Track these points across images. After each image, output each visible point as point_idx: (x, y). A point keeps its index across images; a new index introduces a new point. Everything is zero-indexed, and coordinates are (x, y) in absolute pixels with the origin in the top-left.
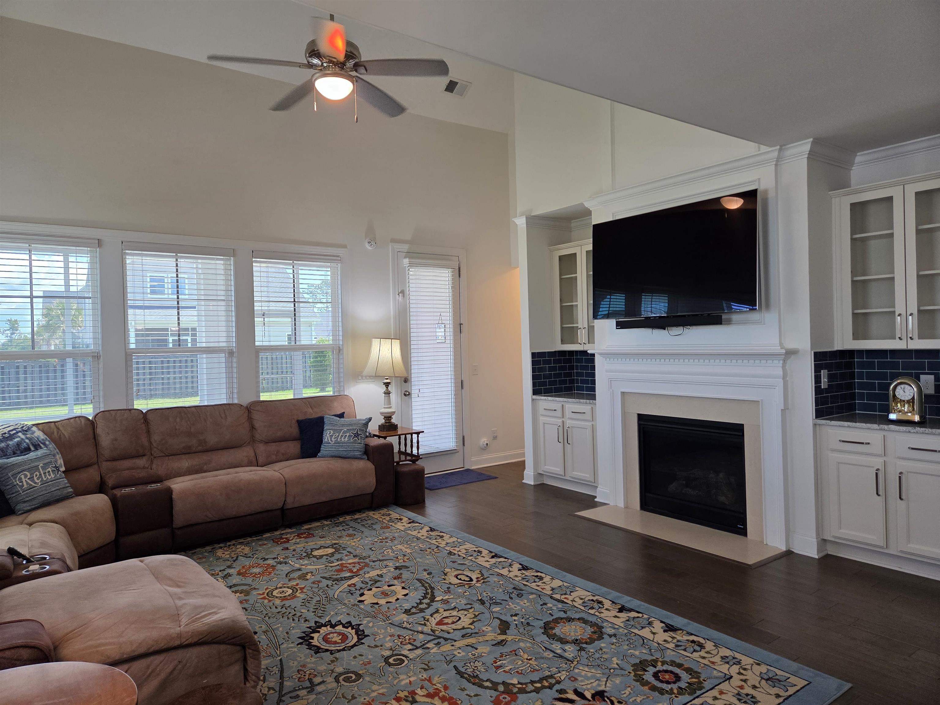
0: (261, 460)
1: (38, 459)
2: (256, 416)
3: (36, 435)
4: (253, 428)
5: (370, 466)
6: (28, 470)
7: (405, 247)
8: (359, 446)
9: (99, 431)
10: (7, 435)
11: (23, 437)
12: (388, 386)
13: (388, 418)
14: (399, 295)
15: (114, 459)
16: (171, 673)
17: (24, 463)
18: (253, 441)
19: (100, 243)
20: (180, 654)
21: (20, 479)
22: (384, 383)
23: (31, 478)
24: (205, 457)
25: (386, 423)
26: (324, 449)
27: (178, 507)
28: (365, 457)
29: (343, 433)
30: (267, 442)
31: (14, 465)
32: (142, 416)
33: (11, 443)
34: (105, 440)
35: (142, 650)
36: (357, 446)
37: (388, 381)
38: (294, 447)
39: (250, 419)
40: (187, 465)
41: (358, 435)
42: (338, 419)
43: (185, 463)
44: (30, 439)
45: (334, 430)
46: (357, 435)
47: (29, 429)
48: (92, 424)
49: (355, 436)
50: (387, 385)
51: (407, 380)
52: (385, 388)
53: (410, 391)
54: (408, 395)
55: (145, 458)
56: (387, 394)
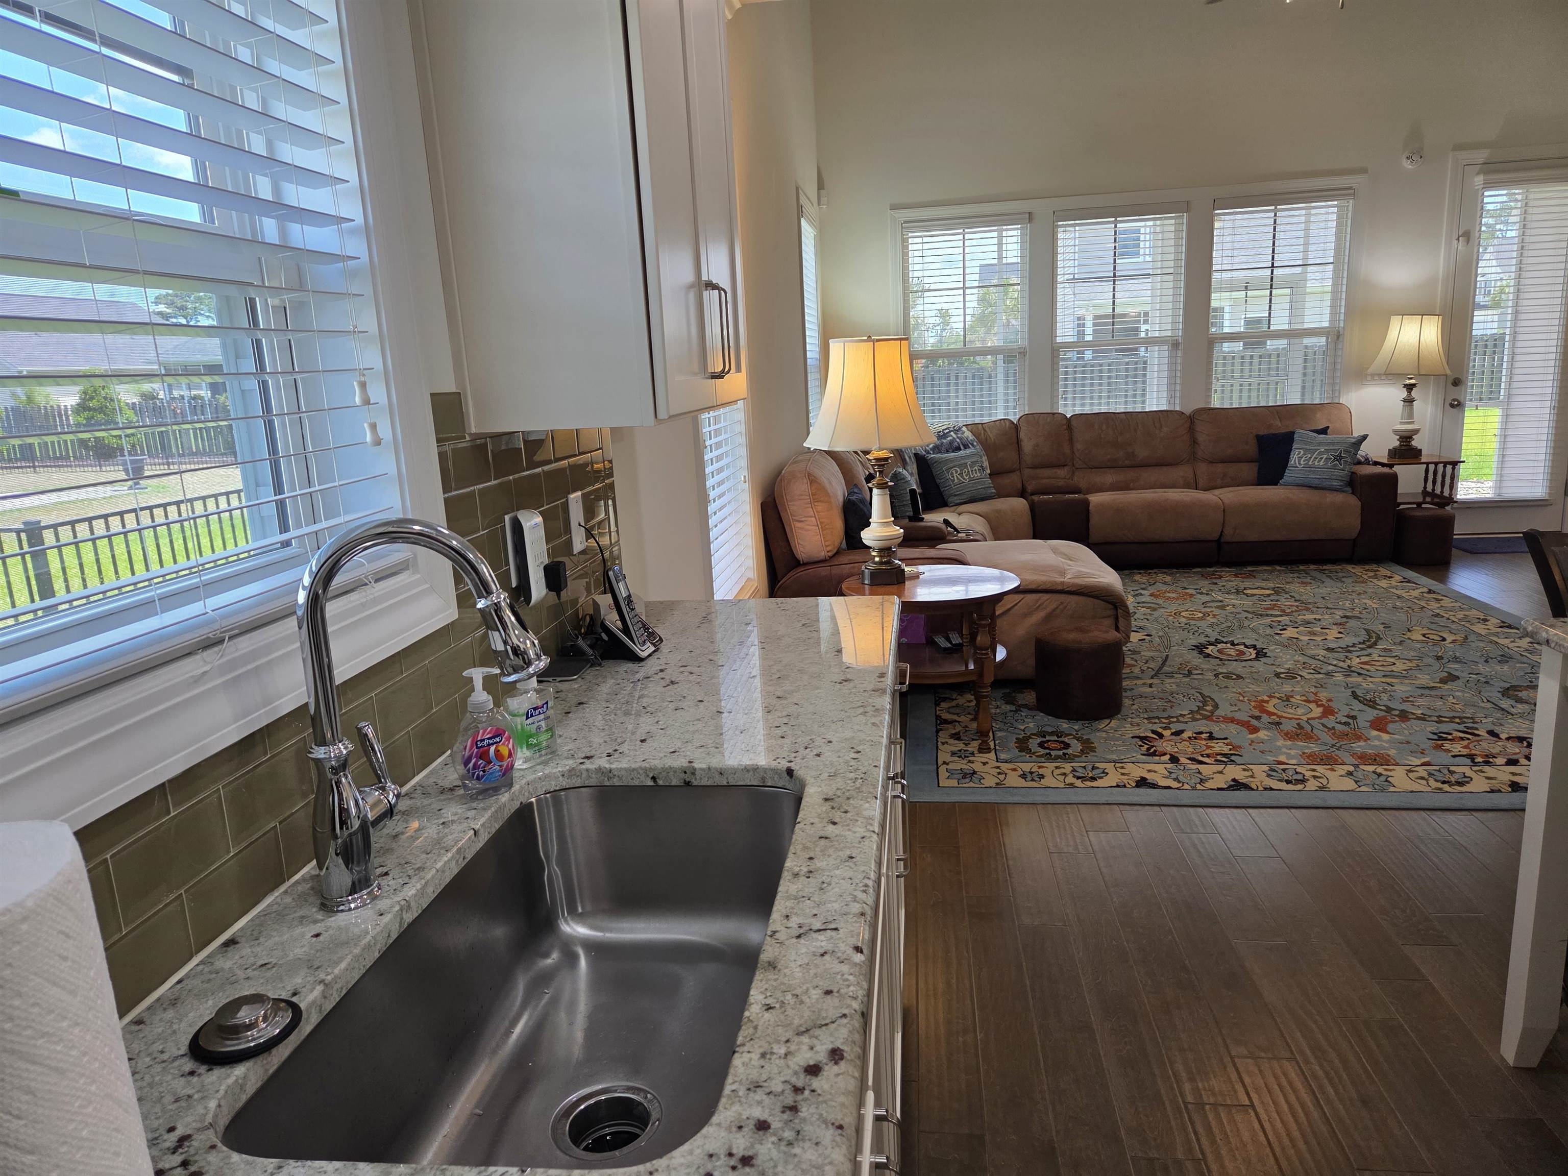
0: (1201, 483)
1: (967, 457)
2: (1200, 428)
3: (965, 434)
4: (1194, 442)
5: (1353, 502)
6: (959, 466)
7: (1482, 155)
8: (1341, 472)
9: (1022, 435)
10: (941, 434)
11: (954, 436)
12: (1412, 389)
13: (1406, 438)
14: (1458, 239)
15: (1035, 467)
16: (1054, 610)
17: (956, 459)
18: (1193, 458)
19: (1031, 217)
20: (1062, 597)
21: (952, 474)
22: (1406, 386)
23: (961, 474)
24: (1131, 474)
25: (1401, 446)
26: (1289, 475)
27: (1094, 520)
28: (1349, 489)
29: (1319, 454)
30: (1212, 462)
31: (948, 461)
32: (1065, 422)
33: (944, 441)
34: (1027, 445)
35: (1033, 587)
36: (1337, 473)
37: (1412, 382)
38: (1249, 470)
39: (1192, 430)
40: (1111, 480)
41: (1341, 457)
42: (1315, 435)
43: (1109, 477)
44: (961, 439)
45: (1306, 450)
46: (1338, 458)
47: (960, 429)
48: (1015, 427)
49: (1336, 459)
50: (1410, 388)
51: (1457, 382)
52: (1406, 393)
53: (1462, 400)
54: (1457, 405)
55: (1066, 468)
56: (1409, 401)
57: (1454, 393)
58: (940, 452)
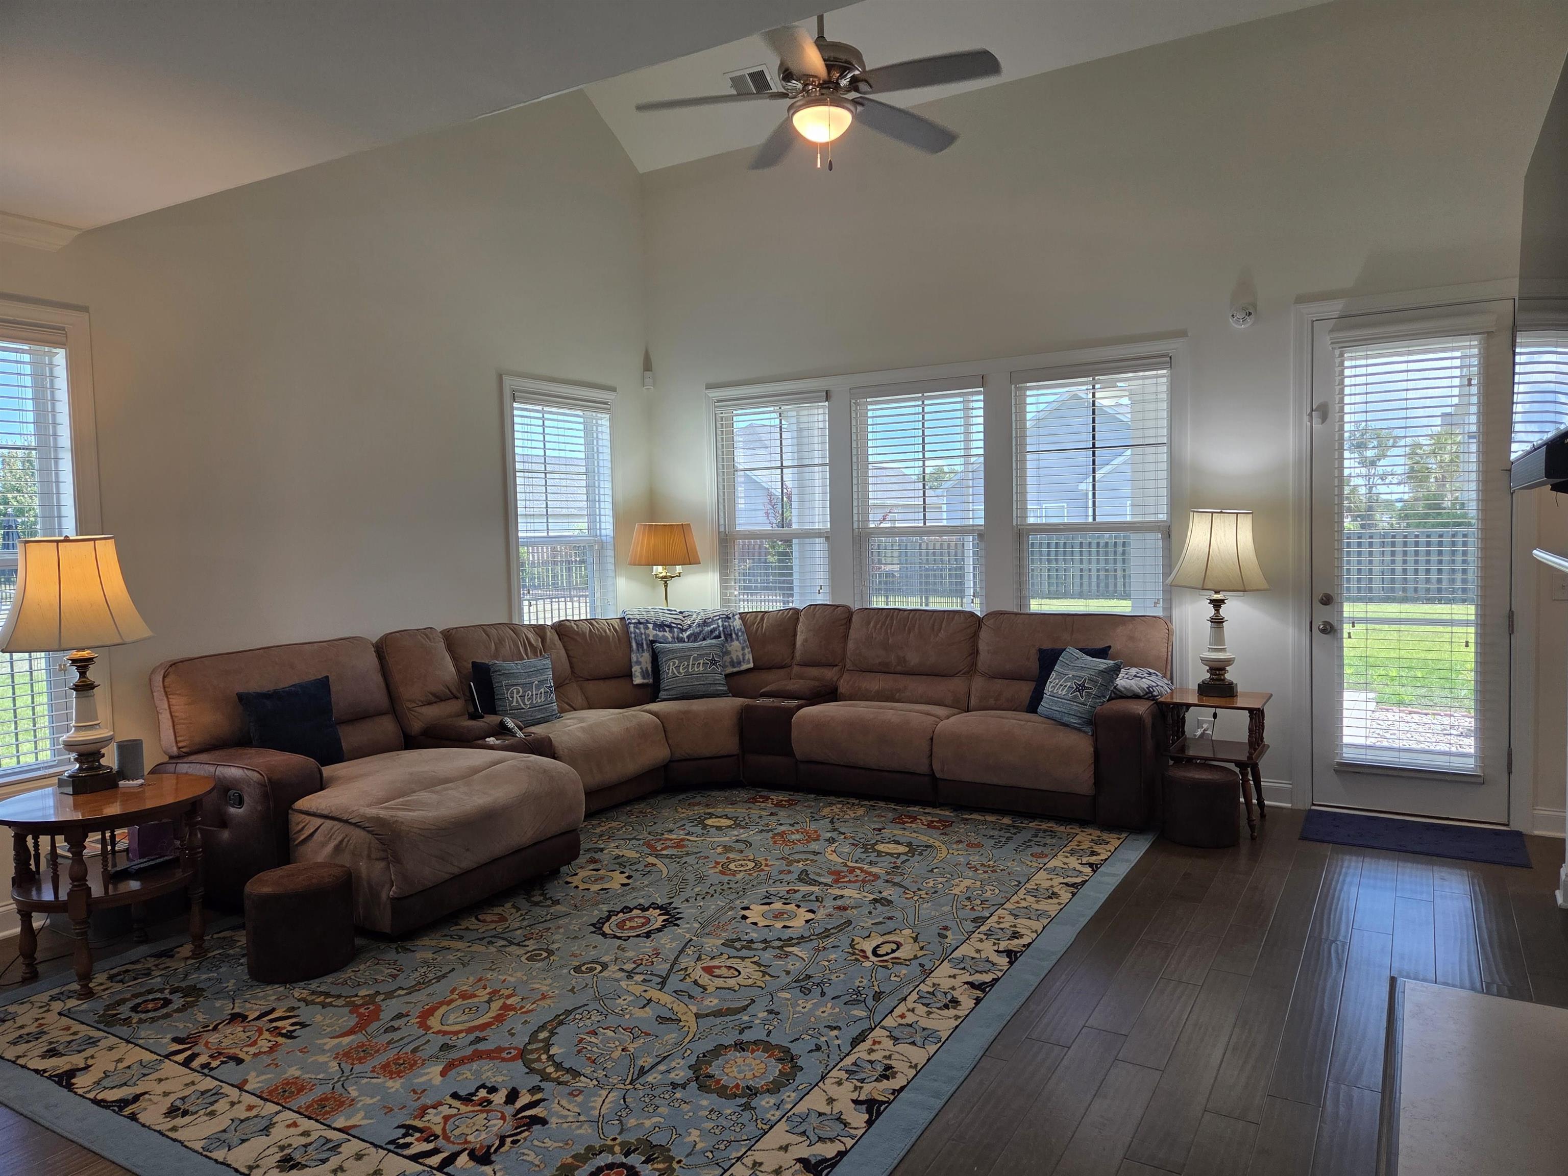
2: (985, 635)
4: (975, 652)
5: (1088, 746)
6: (679, 658)
7: (1335, 308)
8: (1079, 708)
9: (800, 628)
12: (1220, 606)
13: (1217, 669)
14: (1311, 416)
15: (804, 664)
18: (971, 670)
19: (828, 395)
21: (669, 666)
22: (1212, 601)
23: (678, 667)
25: (1211, 679)
28: (1089, 730)
29: (1065, 680)
30: (994, 676)
34: (800, 640)
36: (1075, 707)
37: (1219, 597)
39: (976, 635)
40: (877, 687)
41: (1083, 688)
43: (876, 683)
46: (1080, 689)
47: (733, 616)
49: (1077, 689)
50: (1217, 604)
51: (1327, 600)
52: (1213, 612)
53: (1335, 624)
54: (1331, 630)
55: (835, 669)
56: (1217, 621)
57: (1322, 614)
58: (695, 641)
